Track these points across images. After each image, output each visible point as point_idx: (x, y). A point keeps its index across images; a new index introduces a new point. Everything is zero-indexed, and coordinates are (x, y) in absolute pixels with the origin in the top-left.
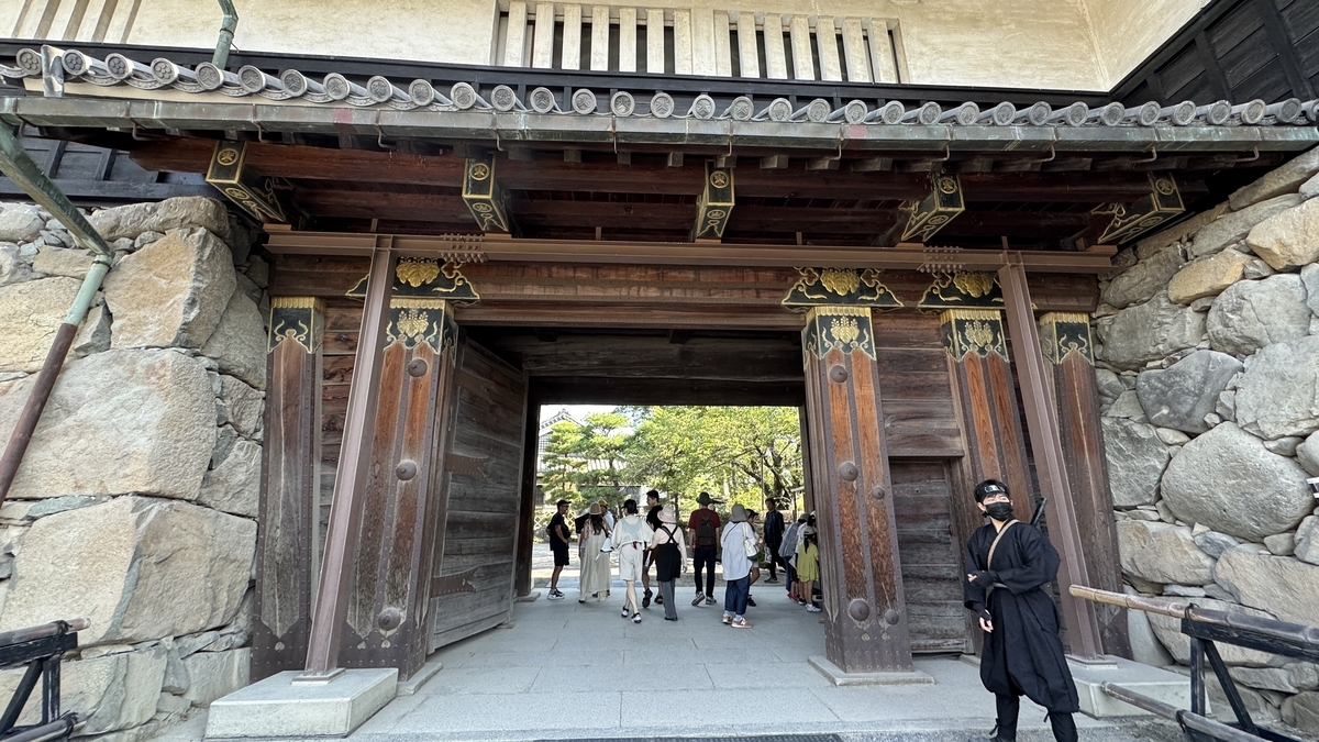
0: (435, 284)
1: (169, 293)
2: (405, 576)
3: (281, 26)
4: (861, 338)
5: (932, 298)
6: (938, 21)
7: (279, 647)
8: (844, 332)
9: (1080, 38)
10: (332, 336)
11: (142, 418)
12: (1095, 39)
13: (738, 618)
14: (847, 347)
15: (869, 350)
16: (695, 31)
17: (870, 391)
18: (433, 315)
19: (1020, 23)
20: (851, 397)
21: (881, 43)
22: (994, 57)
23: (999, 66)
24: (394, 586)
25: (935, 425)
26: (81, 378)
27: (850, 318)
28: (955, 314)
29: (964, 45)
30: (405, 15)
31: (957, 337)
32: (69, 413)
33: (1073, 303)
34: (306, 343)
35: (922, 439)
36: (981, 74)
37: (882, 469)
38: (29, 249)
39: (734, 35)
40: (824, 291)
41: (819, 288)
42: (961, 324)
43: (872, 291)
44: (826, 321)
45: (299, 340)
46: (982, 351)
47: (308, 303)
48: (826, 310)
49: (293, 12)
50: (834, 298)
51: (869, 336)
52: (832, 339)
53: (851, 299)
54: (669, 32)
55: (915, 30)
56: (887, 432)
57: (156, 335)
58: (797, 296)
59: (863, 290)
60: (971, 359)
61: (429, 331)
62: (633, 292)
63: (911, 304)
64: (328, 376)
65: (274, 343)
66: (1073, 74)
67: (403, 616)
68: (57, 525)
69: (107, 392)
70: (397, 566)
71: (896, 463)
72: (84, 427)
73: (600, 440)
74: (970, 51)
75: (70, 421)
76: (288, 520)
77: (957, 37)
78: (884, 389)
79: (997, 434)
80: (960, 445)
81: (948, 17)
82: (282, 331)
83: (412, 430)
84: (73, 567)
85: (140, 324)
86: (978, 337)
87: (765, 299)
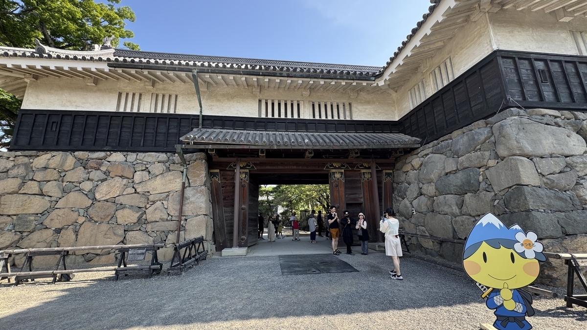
0: (246, 166)
1: (201, 174)
2: (245, 230)
3: (210, 107)
4: (341, 177)
5: (358, 167)
6: (360, 103)
7: (221, 244)
8: (338, 176)
9: (393, 106)
10: (222, 178)
11: (201, 200)
12: (396, 106)
13: (314, 241)
14: (338, 179)
15: (343, 180)
16: (304, 107)
17: (343, 189)
18: (246, 173)
19: (379, 103)
20: (339, 191)
21: (347, 107)
22: (373, 112)
23: (373, 114)
24: (243, 232)
25: (357, 196)
26: (189, 192)
27: (339, 172)
28: (363, 171)
29: (366, 109)
30: (238, 104)
31: (363, 176)
32: (187, 200)
33: (389, 168)
34: (219, 180)
35: (354, 199)
36: (369, 116)
37: (345, 206)
38: (167, 164)
39: (313, 105)
40: (333, 166)
41: (332, 166)
42: (364, 173)
43: (344, 166)
44: (334, 173)
45: (217, 179)
46: (368, 179)
47: (217, 171)
48: (334, 171)
49: (213, 104)
50: (335, 168)
51: (343, 176)
52: (335, 177)
53: (339, 168)
54: (298, 105)
55: (355, 105)
56: (346, 198)
57: (200, 183)
58: (327, 167)
59: (342, 166)
60: (366, 181)
61: (245, 177)
62: (291, 167)
63: (353, 169)
64: (223, 187)
65: (211, 180)
66: (390, 116)
67: (246, 238)
68: (191, 220)
69: (194, 195)
70: (243, 228)
71: (348, 205)
72: (192, 202)
73: (264, 189)
74: (367, 110)
75: (188, 201)
76: (220, 219)
77: (365, 107)
78: (346, 188)
79: (370, 198)
80: (362, 200)
81: (363, 101)
82: (213, 178)
83: (244, 199)
84: (196, 228)
85: (195, 181)
86: (367, 176)
87: (320, 169)
